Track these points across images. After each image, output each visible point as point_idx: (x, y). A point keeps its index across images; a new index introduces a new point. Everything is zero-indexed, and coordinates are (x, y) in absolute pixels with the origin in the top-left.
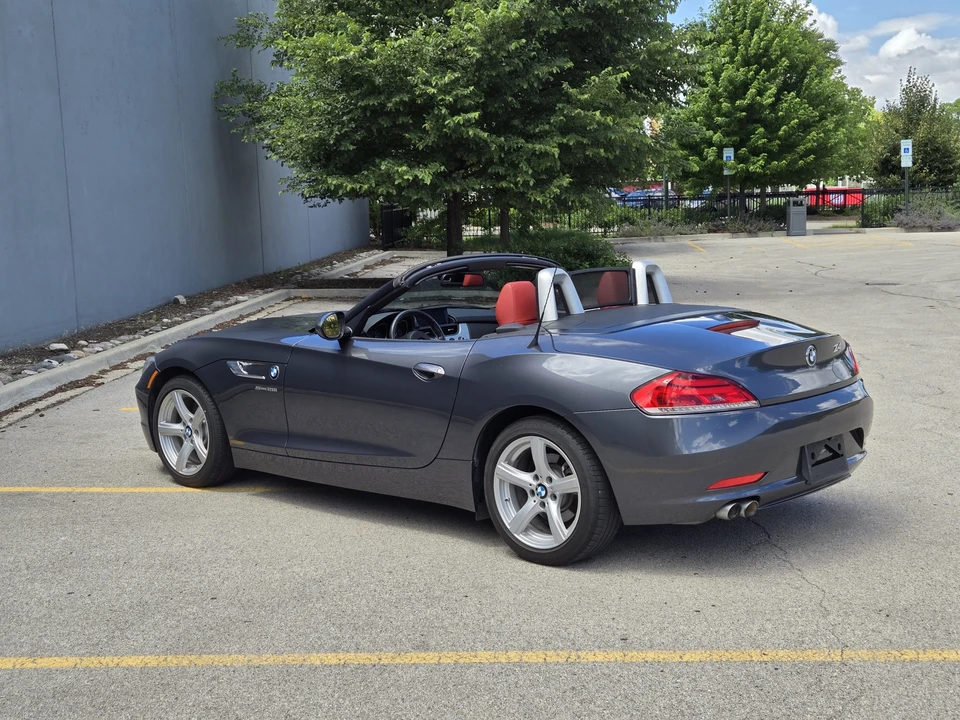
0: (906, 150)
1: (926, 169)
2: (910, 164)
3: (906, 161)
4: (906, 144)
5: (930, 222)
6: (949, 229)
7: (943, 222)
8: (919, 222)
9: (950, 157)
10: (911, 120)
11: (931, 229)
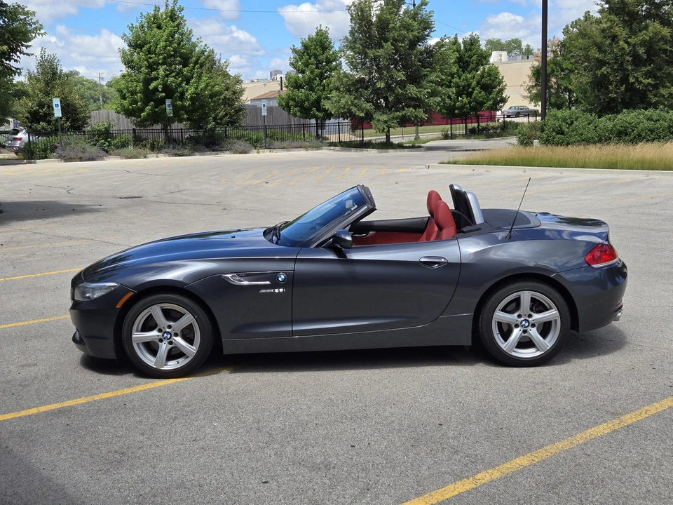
0: (57, 105)
1: (64, 119)
2: (60, 115)
3: (58, 113)
4: (56, 101)
5: (80, 155)
6: (93, 159)
7: (87, 155)
8: (72, 155)
9: (76, 110)
10: (47, 84)
11: (81, 159)
